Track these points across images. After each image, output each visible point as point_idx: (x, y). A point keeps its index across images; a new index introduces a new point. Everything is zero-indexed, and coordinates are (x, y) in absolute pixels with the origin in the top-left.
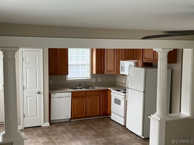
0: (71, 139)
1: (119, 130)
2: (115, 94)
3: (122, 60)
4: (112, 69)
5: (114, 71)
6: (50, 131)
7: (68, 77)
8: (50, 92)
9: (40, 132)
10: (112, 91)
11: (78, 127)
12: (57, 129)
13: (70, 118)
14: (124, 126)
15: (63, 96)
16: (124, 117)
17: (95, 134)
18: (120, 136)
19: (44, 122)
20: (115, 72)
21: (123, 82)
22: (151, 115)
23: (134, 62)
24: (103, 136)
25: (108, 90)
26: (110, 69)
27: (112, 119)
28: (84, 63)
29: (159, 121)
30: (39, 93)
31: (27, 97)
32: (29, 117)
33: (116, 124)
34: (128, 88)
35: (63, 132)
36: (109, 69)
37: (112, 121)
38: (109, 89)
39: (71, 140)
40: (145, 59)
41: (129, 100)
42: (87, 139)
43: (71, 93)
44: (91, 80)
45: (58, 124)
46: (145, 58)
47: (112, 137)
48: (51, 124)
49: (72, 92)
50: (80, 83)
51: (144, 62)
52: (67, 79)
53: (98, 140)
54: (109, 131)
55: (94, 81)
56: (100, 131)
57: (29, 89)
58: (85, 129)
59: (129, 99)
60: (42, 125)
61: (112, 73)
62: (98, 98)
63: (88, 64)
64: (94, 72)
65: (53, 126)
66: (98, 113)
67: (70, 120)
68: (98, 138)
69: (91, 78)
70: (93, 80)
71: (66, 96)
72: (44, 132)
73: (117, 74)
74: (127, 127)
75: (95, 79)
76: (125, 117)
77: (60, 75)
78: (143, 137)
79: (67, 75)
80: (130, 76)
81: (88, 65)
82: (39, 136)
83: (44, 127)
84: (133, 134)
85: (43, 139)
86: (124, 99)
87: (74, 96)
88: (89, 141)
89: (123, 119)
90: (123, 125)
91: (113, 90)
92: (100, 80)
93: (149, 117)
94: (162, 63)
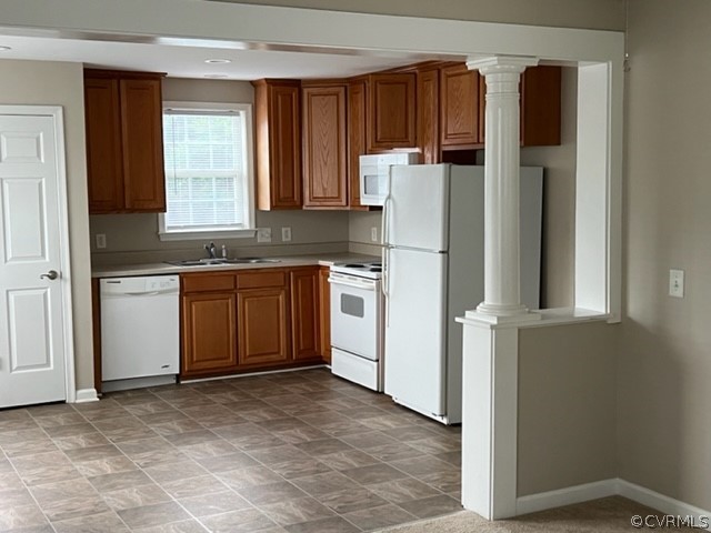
0: (179, 436)
1: (359, 403)
2: (342, 281)
3: (366, 154)
4: (332, 192)
5: (339, 197)
6: (100, 417)
7: (167, 224)
8: (97, 275)
9: (60, 418)
10: (333, 268)
11: (208, 402)
12: (127, 408)
13: (178, 372)
14: (377, 392)
15: (147, 290)
16: (377, 361)
17: (269, 418)
18: (363, 422)
19: (77, 389)
20: (344, 203)
21: (375, 240)
22: (467, 312)
23: (410, 154)
24: (300, 423)
25: (319, 267)
26: (324, 189)
27: (333, 372)
28: (226, 171)
29: (492, 327)
30: (53, 276)
31: (7, 292)
32: (18, 368)
33: (350, 388)
34: (388, 246)
35: (150, 418)
36: (319, 193)
37: (333, 381)
38: (322, 263)
39: (178, 438)
40: (446, 138)
41: (391, 293)
42: (237, 434)
43: (177, 277)
44: (253, 235)
45: (129, 395)
46: (446, 135)
47: (333, 425)
48: (103, 395)
49: (182, 276)
50: (212, 245)
51: (445, 152)
52: (161, 231)
53: (278, 434)
54: (320, 409)
55: (265, 237)
56: (289, 411)
57: (13, 259)
58: (234, 405)
59: (391, 288)
60: (71, 399)
61: (332, 206)
62: (281, 298)
63: (242, 174)
64: (266, 205)
65: (111, 400)
66: (283, 353)
67: (178, 381)
68: (279, 429)
69: (253, 227)
70: (262, 236)
71: (158, 288)
72: (77, 418)
73: (348, 208)
74: (386, 392)
75: (269, 230)
76: (380, 361)
77: (132, 211)
78: (445, 421)
79: (160, 214)
80: (394, 201)
81: (241, 179)
82: (57, 430)
83: (74, 404)
84: (411, 415)
85: (70, 441)
86: (375, 293)
87: (192, 290)
88: (245, 439)
89: (373, 367)
90: (375, 389)
91: (335, 265)
92: (286, 235)
93: (457, 319)
94: (500, 110)
